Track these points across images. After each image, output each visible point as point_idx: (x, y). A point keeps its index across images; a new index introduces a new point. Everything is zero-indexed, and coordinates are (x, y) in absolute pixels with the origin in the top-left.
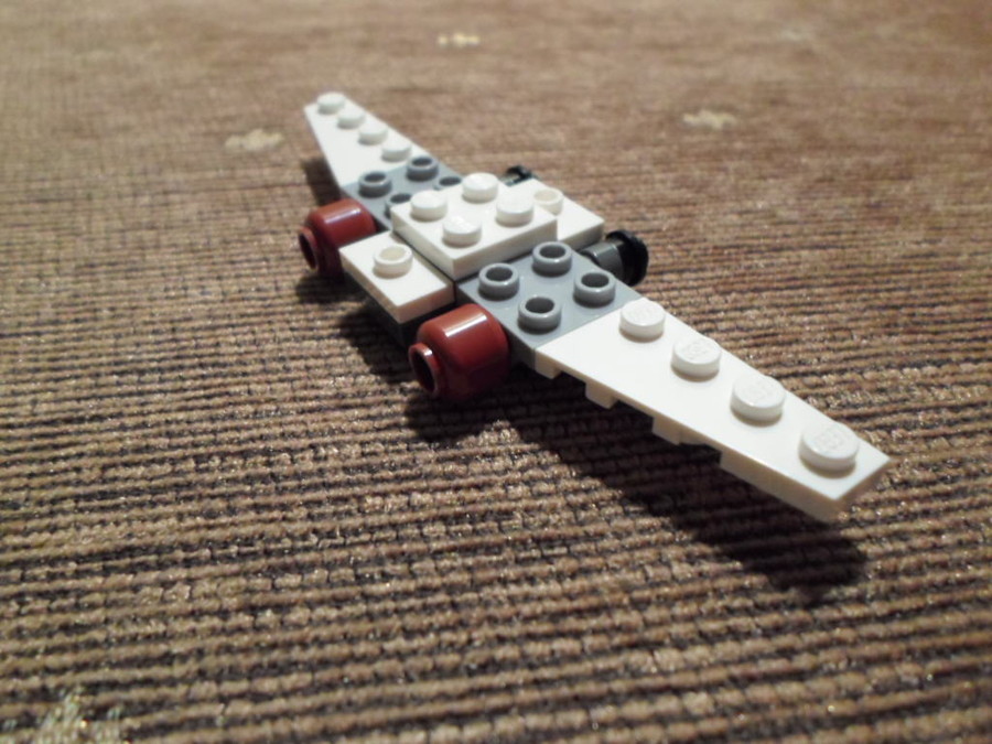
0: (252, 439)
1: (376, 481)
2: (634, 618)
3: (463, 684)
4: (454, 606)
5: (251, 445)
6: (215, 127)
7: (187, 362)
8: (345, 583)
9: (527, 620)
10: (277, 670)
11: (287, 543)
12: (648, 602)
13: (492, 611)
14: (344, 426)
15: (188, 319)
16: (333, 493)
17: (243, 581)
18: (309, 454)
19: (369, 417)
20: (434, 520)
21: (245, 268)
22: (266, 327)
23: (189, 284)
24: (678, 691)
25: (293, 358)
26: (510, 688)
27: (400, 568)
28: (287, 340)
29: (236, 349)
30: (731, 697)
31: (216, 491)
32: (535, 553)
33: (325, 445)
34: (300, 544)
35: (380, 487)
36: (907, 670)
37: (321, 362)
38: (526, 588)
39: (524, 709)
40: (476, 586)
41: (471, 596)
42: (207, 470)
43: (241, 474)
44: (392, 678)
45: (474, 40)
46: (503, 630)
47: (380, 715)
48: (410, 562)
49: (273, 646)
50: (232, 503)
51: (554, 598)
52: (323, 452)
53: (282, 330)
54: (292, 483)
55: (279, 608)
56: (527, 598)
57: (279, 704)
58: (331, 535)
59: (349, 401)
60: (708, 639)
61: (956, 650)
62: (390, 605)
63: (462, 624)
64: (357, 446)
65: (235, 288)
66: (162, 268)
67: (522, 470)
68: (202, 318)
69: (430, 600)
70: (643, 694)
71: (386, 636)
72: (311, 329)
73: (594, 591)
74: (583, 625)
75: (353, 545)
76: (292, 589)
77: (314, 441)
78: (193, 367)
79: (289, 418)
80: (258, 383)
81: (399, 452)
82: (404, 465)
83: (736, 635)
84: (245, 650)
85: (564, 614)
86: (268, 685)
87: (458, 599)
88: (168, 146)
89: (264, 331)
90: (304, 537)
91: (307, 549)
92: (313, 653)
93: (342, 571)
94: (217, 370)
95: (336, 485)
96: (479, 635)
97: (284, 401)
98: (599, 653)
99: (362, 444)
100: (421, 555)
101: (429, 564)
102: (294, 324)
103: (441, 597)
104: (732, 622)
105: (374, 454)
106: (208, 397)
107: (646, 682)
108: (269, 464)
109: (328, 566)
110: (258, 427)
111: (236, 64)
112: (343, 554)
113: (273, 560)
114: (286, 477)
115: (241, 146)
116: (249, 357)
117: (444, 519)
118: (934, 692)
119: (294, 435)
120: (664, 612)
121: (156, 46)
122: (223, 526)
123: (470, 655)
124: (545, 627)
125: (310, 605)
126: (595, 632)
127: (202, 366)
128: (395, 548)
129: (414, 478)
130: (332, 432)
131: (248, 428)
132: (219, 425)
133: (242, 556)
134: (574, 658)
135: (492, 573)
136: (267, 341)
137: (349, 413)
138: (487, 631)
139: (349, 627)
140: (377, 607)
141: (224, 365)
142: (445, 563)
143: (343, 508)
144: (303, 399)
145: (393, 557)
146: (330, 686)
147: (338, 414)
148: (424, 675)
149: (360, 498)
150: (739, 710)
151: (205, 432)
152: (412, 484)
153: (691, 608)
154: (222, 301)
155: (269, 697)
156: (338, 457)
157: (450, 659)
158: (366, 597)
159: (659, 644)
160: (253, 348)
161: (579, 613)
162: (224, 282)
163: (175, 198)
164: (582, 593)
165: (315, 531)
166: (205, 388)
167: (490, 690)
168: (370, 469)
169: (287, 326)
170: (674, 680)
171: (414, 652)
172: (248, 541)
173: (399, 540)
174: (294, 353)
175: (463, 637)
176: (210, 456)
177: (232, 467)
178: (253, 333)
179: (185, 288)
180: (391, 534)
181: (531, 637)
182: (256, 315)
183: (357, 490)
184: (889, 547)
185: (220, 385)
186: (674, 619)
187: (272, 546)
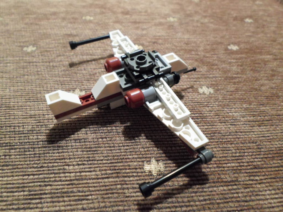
0: (12, 123)
1: (33, 133)
2: (68, 161)
3: (36, 169)
4: (39, 157)
5: (12, 125)
6: (22, 44)
7: (3, 106)
8: (22, 152)
9: (51, 160)
10: (7, 166)
11: (14, 144)
12: (72, 158)
13: (45, 158)
14: (30, 122)
15: (5, 96)
16: (24, 135)
17: (4, 151)
18: (22, 127)
19: (35, 120)
20: (40, 141)
21: (19, 84)
22: (20, 99)
23: (7, 87)
24: (70, 173)
25: (24, 106)
26: (43, 171)
27: (32, 150)
28: (24, 102)
29: (13, 104)
30: (78, 174)
31: (3, 134)
32: (56, 148)
33: (25, 126)
34: (16, 144)
35: (33, 135)
36: (108, 172)
37: (29, 107)
38: (52, 154)
39: (44, 174)
40: (44, 154)
41: (43, 155)
42: (2, 129)
43: (8, 130)
44: (25, 168)
45: (92, 18)
46: (45, 161)
47: (21, 174)
48: (34, 149)
49: (7, 162)
50: (6, 136)
51: (56, 157)
52: (25, 127)
53: (24, 100)
54: (17, 133)
55: (10, 156)
56: (52, 156)
57: (6, 171)
58: (22, 143)
59: (32, 117)
60: (78, 165)
61: (118, 169)
62: (29, 156)
63: (39, 160)
64: (31, 126)
65: (17, 89)
66: (2, 83)
67: (60, 133)
68: (8, 96)
69: (36, 156)
70: (64, 173)
71: (26, 161)
72: (30, 100)
73: (64, 156)
74: (60, 161)
75: (25, 145)
76: (13, 152)
77: (24, 124)
78: (4, 107)
79: (20, 120)
80: (16, 111)
81: (39, 128)
82: (39, 131)
83: (84, 164)
84: (2, 162)
85: (57, 159)
86: (5, 168)
87: (40, 156)
88: (10, 49)
89: (20, 100)
90: (17, 143)
91: (17, 145)
92: (13, 163)
93: (22, 150)
94: (8, 108)
95: (25, 133)
96: (42, 162)
97: (20, 116)
98: (60, 166)
99: (32, 126)
100: (36, 148)
101: (37, 149)
102: (26, 98)
103: (37, 155)
104: (84, 162)
105: (34, 128)
106: (6, 114)
107: (65, 171)
108: (14, 129)
109: (20, 149)
110: (14, 121)
111: (31, 24)
112: (23, 147)
113: (11, 147)
114: (17, 132)
115: (27, 50)
116: (15, 105)
117: (43, 141)
118: (110, 176)
119: (20, 123)
120: (73, 160)
121: (13, 17)
122: (3, 140)
123: (39, 165)
124: (53, 161)
125: (15, 155)
126: (61, 163)
127: (6, 107)
128: (32, 146)
129: (40, 133)
130: (28, 123)
131: (12, 121)
132: (6, 120)
133: (5, 146)
134: (56, 167)
135: (48, 151)
136: (20, 102)
137: (32, 119)
138: (43, 161)
139: (21, 159)
140: (26, 156)
141: (10, 107)
142: (40, 149)
143: (25, 138)
144: (24, 116)
145: (31, 148)
146: (15, 169)
147: (30, 119)
148: (31, 168)
149: (29, 136)
150: (78, 176)
151: (4, 121)
152: (39, 134)
153: (78, 160)
154: (13, 92)
155: (5, 170)
156: (27, 128)
157: (35, 166)
158: (25, 155)
159: (71, 165)
160: (17, 103)
161: (60, 159)
162: (15, 87)
163: (9, 65)
164: (62, 156)
165: (19, 142)
166: (6, 112)
167: (40, 171)
168: (33, 131)
169: (24, 99)
170: (70, 171)
171: (30, 164)
172: (7, 143)
173: (34, 145)
174: (25, 105)
175: (39, 162)
176: (4, 126)
177: (7, 129)
178: (18, 100)
179: (6, 88)
180: (32, 143)
181: (50, 163)
182: (19, 96)
183: (29, 135)
184: (117, 151)
185: (9, 112)
186: (75, 161)
187: (11, 144)
